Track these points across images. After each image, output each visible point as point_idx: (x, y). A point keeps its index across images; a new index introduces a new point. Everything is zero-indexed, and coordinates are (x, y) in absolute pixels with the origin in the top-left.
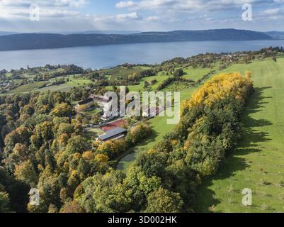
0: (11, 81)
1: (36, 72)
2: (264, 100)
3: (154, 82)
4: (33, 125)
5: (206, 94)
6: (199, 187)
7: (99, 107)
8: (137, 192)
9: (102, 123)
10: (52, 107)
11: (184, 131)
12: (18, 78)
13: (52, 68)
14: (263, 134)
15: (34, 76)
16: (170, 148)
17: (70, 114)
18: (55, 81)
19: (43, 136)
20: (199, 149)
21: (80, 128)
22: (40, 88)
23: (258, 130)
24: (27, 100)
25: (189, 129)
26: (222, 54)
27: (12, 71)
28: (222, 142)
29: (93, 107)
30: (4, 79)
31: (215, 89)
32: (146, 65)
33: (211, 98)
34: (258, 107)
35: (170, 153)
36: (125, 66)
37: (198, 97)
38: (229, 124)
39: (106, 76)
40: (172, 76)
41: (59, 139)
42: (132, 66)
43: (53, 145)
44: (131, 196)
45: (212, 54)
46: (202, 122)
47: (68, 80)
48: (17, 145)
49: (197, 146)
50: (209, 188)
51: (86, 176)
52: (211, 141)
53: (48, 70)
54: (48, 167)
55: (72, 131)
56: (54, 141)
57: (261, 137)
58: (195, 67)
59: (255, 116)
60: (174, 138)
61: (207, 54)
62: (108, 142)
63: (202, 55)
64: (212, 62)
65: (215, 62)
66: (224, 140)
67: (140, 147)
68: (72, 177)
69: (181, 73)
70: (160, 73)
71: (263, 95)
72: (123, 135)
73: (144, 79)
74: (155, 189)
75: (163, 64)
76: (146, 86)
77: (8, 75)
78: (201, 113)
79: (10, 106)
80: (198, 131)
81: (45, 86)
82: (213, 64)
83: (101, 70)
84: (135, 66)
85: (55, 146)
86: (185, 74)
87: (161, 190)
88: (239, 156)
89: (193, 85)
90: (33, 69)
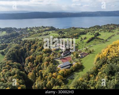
0: (29, 32)
1: (38, 29)
3: (85, 38)
4: (36, 55)
5: (109, 52)
9: (61, 57)
11: (96, 71)
12: (32, 31)
13: (44, 27)
15: (37, 30)
16: (89, 78)
17: (49, 52)
18: (45, 34)
19: (39, 61)
21: (53, 59)
24: (34, 42)
25: (99, 70)
27: (30, 28)
28: (114, 80)
30: (27, 31)
32: (82, 28)
35: (89, 81)
36: (73, 28)
39: (65, 32)
40: (93, 36)
41: (45, 63)
42: (76, 28)
43: (42, 65)
45: (114, 24)
46: (105, 67)
47: (50, 33)
48: (29, 63)
53: (43, 28)
54: (40, 77)
55: (50, 61)
58: (105, 32)
61: (112, 24)
63: (109, 25)
64: (113, 29)
65: (115, 30)
66: (116, 80)
67: (76, 73)
68: (48, 84)
69: (98, 34)
70: (88, 33)
72: (70, 66)
73: (81, 36)
75: (90, 28)
76: (81, 40)
77: (28, 30)
78: (105, 62)
79: (28, 44)
80: (103, 72)
81: (41, 36)
82: (114, 30)
83: (63, 29)
84: (77, 28)
85: (43, 66)
86: (100, 35)
89: (103, 42)
90: (37, 27)
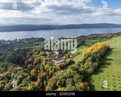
0: (19, 43)
2: (113, 52)
4: (34, 59)
5: (92, 50)
6: (88, 76)
7: (54, 53)
8: (71, 75)
9: (56, 59)
10: (39, 53)
11: (84, 61)
12: (22, 42)
13: (34, 39)
14: (110, 63)
15: (28, 42)
17: (45, 55)
18: (36, 44)
19: (38, 62)
20: (88, 66)
21: (50, 60)
22: (31, 46)
23: (108, 62)
24: (28, 50)
25: (86, 60)
26: (101, 34)
27: (19, 40)
29: (53, 53)
30: (17, 43)
31: (95, 48)
33: (94, 51)
34: (110, 55)
35: (80, 67)
37: (89, 51)
38: (98, 59)
40: (80, 43)
44: (69, 76)
45: (97, 34)
46: (90, 58)
48: (29, 65)
49: (88, 65)
50: (91, 77)
51: (55, 72)
52: (92, 63)
55: (47, 60)
56: (42, 64)
57: (109, 64)
58: (90, 40)
59: (108, 58)
60: (81, 63)
61: (95, 34)
62: (60, 63)
63: (93, 35)
64: (97, 38)
66: (97, 64)
68: (50, 73)
69: (84, 42)
71: (113, 51)
72: (64, 62)
74: (75, 74)
78: (90, 56)
79: (23, 52)
80: (89, 61)
86: (86, 42)
87: (77, 74)
88: (101, 69)
90: (27, 39)
